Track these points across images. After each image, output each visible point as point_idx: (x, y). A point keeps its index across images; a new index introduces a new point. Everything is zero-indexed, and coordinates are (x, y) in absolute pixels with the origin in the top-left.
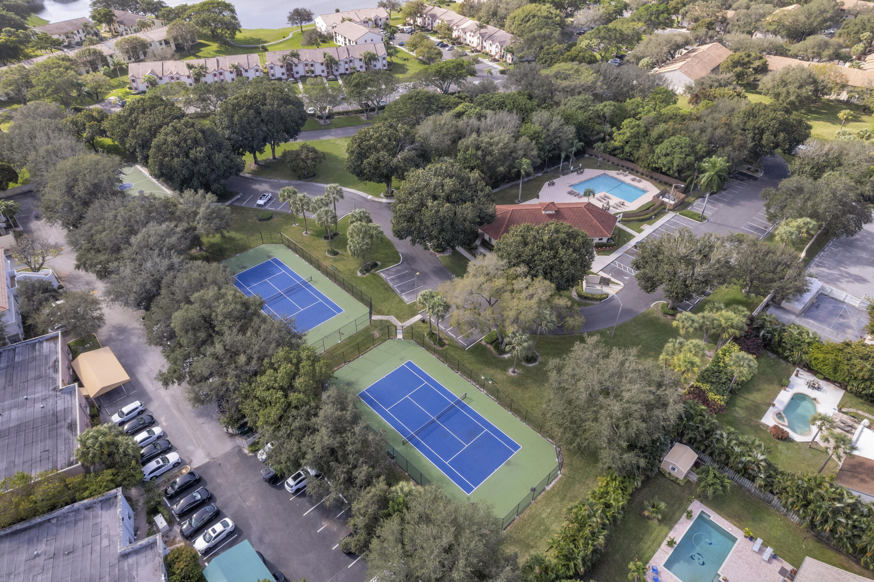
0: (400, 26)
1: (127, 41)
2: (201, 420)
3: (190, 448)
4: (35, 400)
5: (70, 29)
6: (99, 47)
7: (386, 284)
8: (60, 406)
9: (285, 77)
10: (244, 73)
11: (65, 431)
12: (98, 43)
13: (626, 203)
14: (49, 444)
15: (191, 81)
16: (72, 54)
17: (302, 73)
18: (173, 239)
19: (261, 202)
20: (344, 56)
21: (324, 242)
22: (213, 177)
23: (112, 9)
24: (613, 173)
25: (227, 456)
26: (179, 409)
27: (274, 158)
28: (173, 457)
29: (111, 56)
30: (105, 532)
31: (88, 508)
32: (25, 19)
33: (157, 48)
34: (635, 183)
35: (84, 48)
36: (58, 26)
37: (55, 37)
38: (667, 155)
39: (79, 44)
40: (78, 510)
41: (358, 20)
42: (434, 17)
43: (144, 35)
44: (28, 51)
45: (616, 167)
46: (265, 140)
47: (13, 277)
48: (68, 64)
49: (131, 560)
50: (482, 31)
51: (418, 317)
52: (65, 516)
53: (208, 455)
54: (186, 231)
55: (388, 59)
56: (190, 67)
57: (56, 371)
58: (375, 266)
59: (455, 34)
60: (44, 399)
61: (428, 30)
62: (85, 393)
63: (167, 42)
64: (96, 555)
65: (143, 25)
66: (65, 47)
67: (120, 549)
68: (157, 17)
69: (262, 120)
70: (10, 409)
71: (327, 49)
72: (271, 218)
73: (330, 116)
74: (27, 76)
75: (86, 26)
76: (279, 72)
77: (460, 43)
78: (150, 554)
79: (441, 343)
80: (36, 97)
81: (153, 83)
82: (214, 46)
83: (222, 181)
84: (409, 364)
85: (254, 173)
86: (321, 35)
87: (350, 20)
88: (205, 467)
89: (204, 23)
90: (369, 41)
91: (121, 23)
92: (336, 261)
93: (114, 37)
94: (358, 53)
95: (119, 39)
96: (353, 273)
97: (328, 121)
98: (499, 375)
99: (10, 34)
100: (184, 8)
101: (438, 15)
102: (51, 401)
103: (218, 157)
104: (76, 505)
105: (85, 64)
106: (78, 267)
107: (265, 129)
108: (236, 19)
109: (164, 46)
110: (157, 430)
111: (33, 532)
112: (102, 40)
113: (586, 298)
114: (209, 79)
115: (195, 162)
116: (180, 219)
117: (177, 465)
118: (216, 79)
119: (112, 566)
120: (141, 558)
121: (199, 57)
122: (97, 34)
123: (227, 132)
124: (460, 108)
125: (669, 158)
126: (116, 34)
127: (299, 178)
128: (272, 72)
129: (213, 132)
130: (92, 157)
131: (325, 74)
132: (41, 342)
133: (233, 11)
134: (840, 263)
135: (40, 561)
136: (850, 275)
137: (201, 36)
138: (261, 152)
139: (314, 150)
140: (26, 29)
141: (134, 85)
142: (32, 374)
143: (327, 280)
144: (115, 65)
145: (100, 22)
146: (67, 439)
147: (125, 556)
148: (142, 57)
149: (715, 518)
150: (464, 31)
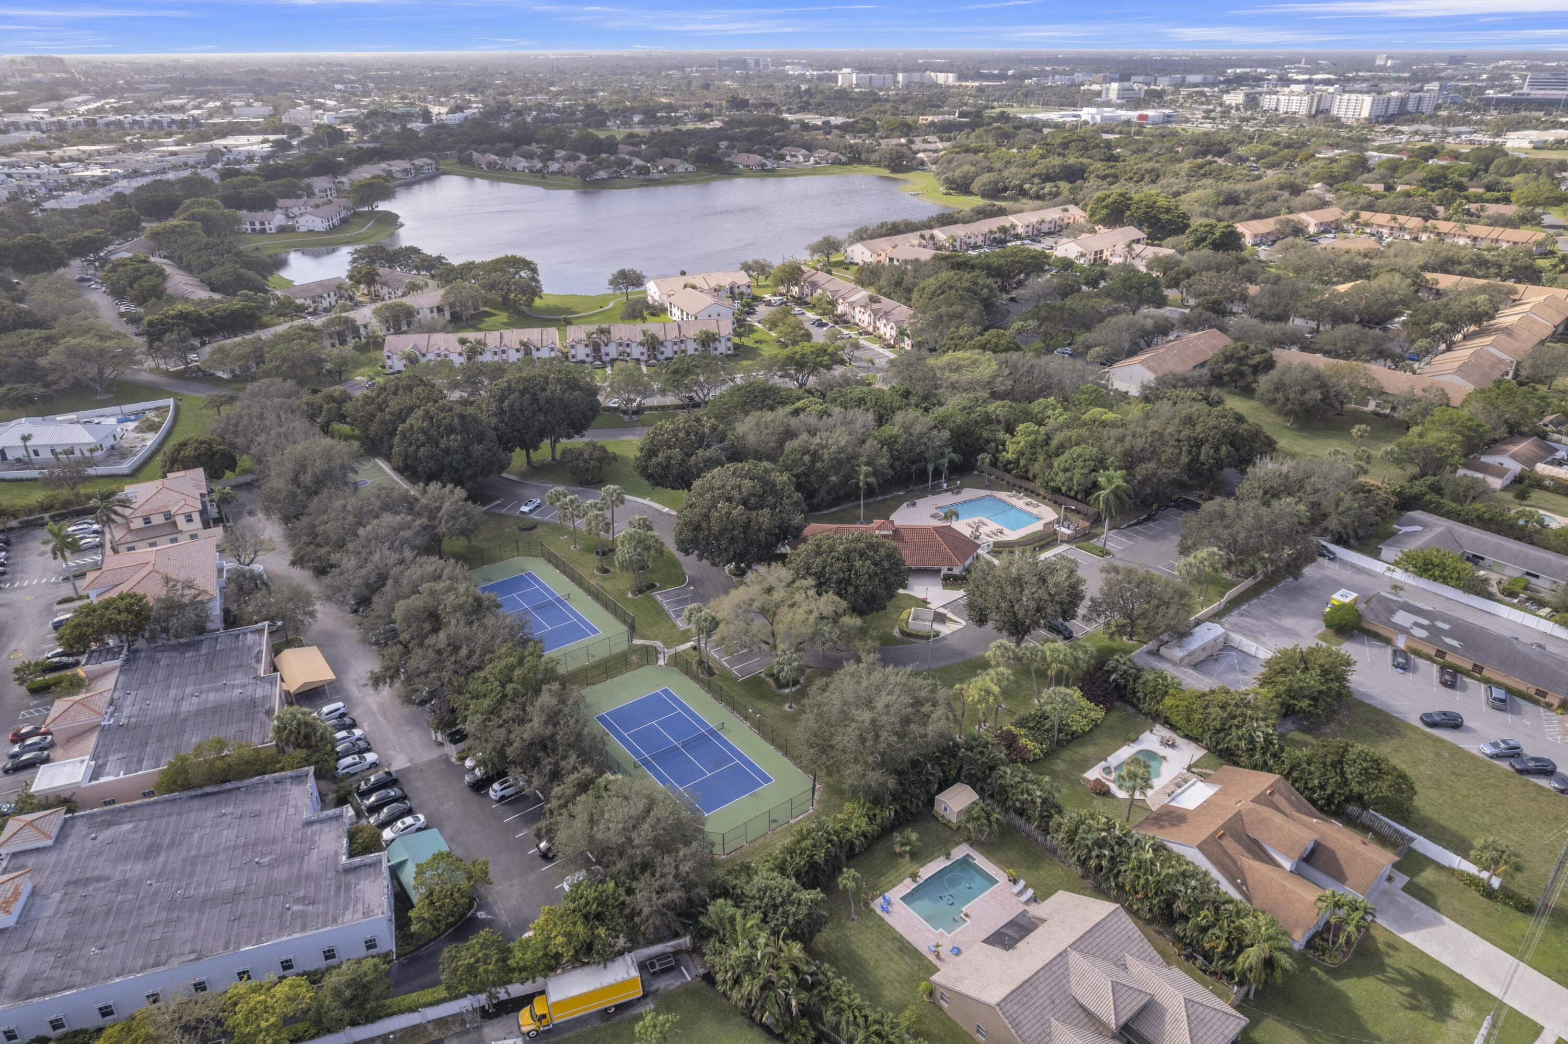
0: (768, 297)
1: (389, 308)
2: (407, 728)
3: (392, 752)
4: (233, 686)
5: (319, 291)
6: (351, 315)
7: (661, 607)
8: (259, 693)
9: (590, 359)
10: (534, 352)
11: (262, 716)
12: (352, 309)
13: (1006, 531)
14: (244, 725)
15: (463, 359)
16: (317, 322)
17: (613, 354)
18: (408, 534)
19: (525, 509)
20: (673, 334)
21: (594, 557)
22: (469, 472)
23: (376, 266)
24: (1002, 495)
25: (431, 763)
26: (385, 717)
27: (554, 459)
28: (371, 757)
29: (365, 326)
30: (292, 803)
31: (278, 782)
32: (265, 278)
33: (425, 315)
34: (1030, 509)
35: (333, 315)
36: (305, 289)
37: (299, 301)
38: (1066, 470)
39: (326, 310)
40: (267, 783)
41: (706, 287)
42: (814, 285)
43: (411, 301)
44: (266, 319)
45: (1010, 487)
46: (542, 435)
47: (220, 571)
48: (311, 334)
49: (316, 827)
50: (875, 306)
51: (689, 645)
52: (254, 786)
53: (411, 760)
54: (425, 528)
55: (736, 340)
56: (463, 342)
57: (258, 660)
58: (652, 587)
59: (840, 309)
60: (244, 686)
61: (806, 303)
62: (285, 687)
63: (440, 310)
64: (281, 821)
65: (413, 287)
66: (310, 314)
67: (306, 815)
68: (433, 277)
69: (540, 410)
70: (208, 691)
71: (653, 326)
72: (534, 527)
73: (639, 411)
74: (261, 349)
75: (339, 287)
76: (581, 352)
77: (847, 322)
78: (335, 824)
79: (710, 672)
80: (268, 374)
81: (412, 360)
82: (503, 317)
83: (479, 479)
84: (666, 692)
85: (523, 475)
86: (649, 307)
87: (694, 287)
88: (405, 771)
89: (492, 286)
90: (714, 316)
91: (384, 284)
92: (604, 579)
93: (373, 301)
94: (692, 332)
95: (379, 304)
96: (623, 594)
97: (635, 418)
98: (770, 709)
99: (248, 299)
100: (469, 267)
101: (821, 282)
102: (250, 689)
103: (477, 449)
104: (267, 777)
105: (331, 336)
106: (293, 563)
107: (542, 419)
108: (537, 281)
109: (435, 314)
110: (358, 732)
111: (223, 796)
112: (357, 305)
113: (910, 635)
114: (487, 358)
115: (447, 452)
116: (419, 515)
117: (374, 765)
118: (496, 358)
119: (295, 831)
120: (326, 828)
121: (480, 330)
122: (351, 298)
123: (494, 420)
124: (799, 404)
125: (1068, 474)
126: (376, 298)
127: (581, 484)
128: (573, 352)
129: (475, 419)
130: (327, 442)
131: (645, 358)
132: (245, 634)
133: (534, 270)
134: (1275, 613)
135: (228, 819)
136: (1281, 627)
137: (486, 302)
138: (536, 448)
139: (603, 450)
140: (266, 292)
141: (389, 362)
142: (233, 662)
143: (589, 599)
144: (367, 337)
145: (359, 282)
146: (263, 724)
147: (309, 823)
148: (404, 328)
149: (980, 861)
150: (852, 305)
